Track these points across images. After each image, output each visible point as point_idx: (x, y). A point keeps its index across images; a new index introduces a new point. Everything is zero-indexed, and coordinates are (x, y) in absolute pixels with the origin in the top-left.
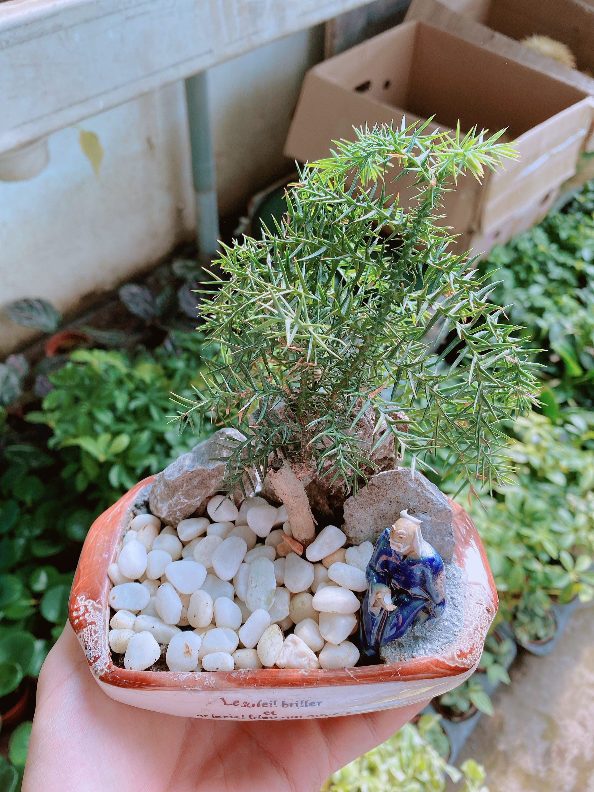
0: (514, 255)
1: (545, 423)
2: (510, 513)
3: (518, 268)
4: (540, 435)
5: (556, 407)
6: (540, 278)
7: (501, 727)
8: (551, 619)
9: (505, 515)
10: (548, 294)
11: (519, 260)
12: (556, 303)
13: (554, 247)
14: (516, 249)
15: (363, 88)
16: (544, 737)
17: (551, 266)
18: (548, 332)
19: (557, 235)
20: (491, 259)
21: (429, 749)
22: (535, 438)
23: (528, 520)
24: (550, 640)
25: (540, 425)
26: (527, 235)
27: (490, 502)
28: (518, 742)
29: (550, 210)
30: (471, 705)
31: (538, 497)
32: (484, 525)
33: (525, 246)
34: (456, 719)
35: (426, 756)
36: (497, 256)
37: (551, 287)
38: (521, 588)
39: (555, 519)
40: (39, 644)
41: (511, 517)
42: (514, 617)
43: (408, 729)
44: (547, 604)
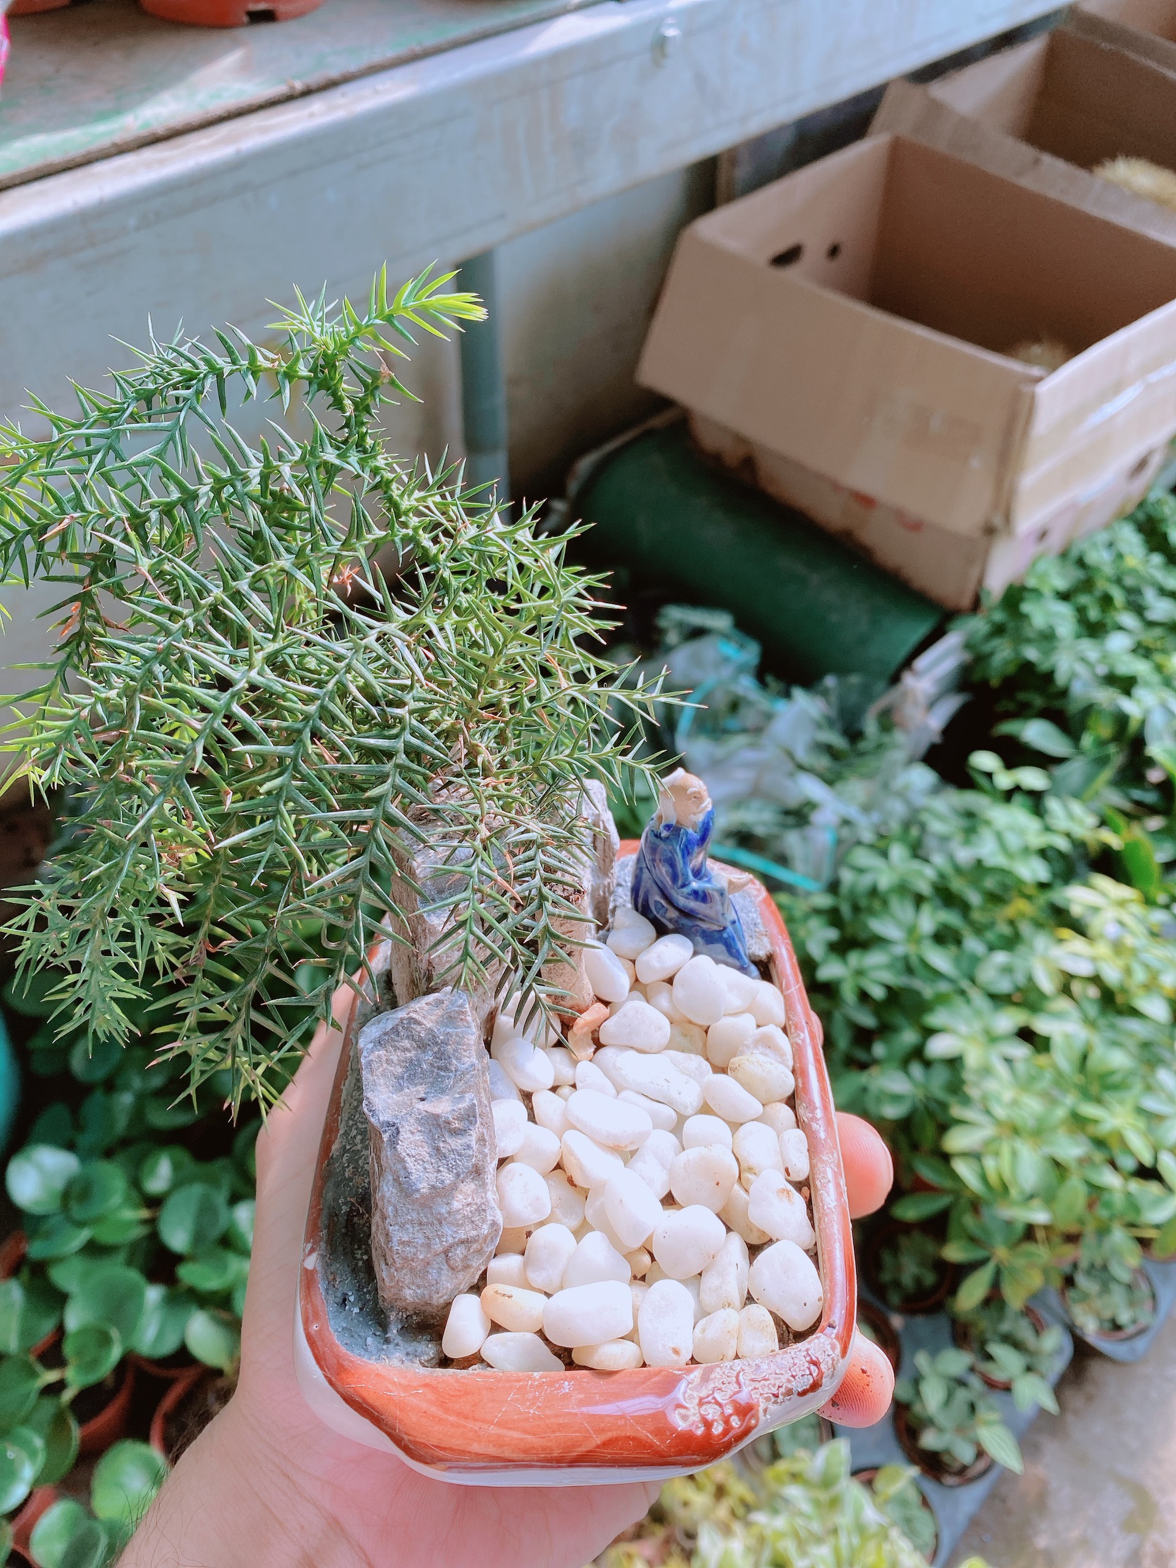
0: (1078, 574)
1: (1132, 901)
2: (1059, 1075)
3: (1084, 599)
4: (1121, 923)
5: (1156, 871)
6: (1128, 620)
7: (1041, 1503)
8: (1144, 1288)
9: (1048, 1076)
10: (1143, 650)
11: (1086, 585)
12: (1159, 668)
13: (1157, 559)
14: (1081, 563)
15: (787, 258)
16: (1128, 1525)
17: (1150, 596)
18: (1143, 723)
19: (1164, 537)
20: (1031, 582)
21: (894, 1533)
22: (1112, 930)
23: (1094, 1089)
24: (1141, 1332)
25: (1122, 904)
26: (1103, 537)
27: (1021, 1051)
28: (1075, 1534)
29: (1149, 488)
30: (980, 1453)
31: (1115, 1044)
32: (1008, 1095)
33: (1100, 557)
34: (950, 1480)
35: (887, 1547)
36: (1043, 577)
37: (1150, 637)
38: (1081, 1221)
39: (1149, 1088)
40: (153, 1294)
41: (1060, 1080)
42: (1069, 1281)
43: (853, 1491)
44: (1133, 1257)
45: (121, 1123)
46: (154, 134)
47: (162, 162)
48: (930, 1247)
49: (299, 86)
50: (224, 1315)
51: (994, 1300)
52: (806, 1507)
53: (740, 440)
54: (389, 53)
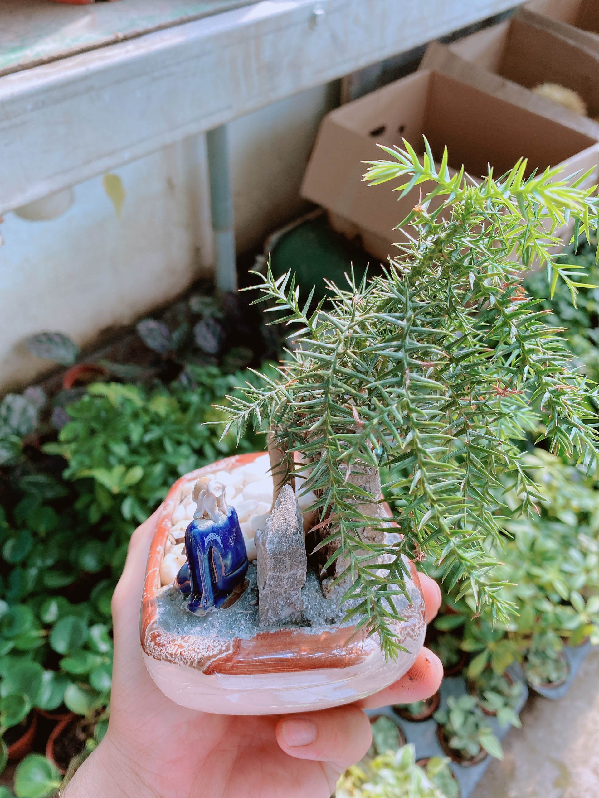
1: (556, 463)
2: (520, 553)
4: (551, 474)
7: (512, 773)
8: (563, 662)
9: (515, 554)
15: (378, 132)
16: (557, 784)
17: (563, 306)
21: (438, 793)
22: (546, 477)
23: (538, 560)
24: (563, 683)
25: (551, 464)
28: (530, 789)
30: (481, 749)
31: (548, 536)
34: (466, 763)
38: (532, 629)
39: (566, 559)
40: (47, 676)
41: (521, 556)
42: (526, 659)
43: (416, 772)
44: (558, 646)
45: (30, 585)
46: (42, 60)
47: (46, 75)
48: (454, 642)
49: (121, 35)
50: (85, 687)
51: (488, 670)
52: (392, 781)
53: (354, 226)
54: (170, 19)
